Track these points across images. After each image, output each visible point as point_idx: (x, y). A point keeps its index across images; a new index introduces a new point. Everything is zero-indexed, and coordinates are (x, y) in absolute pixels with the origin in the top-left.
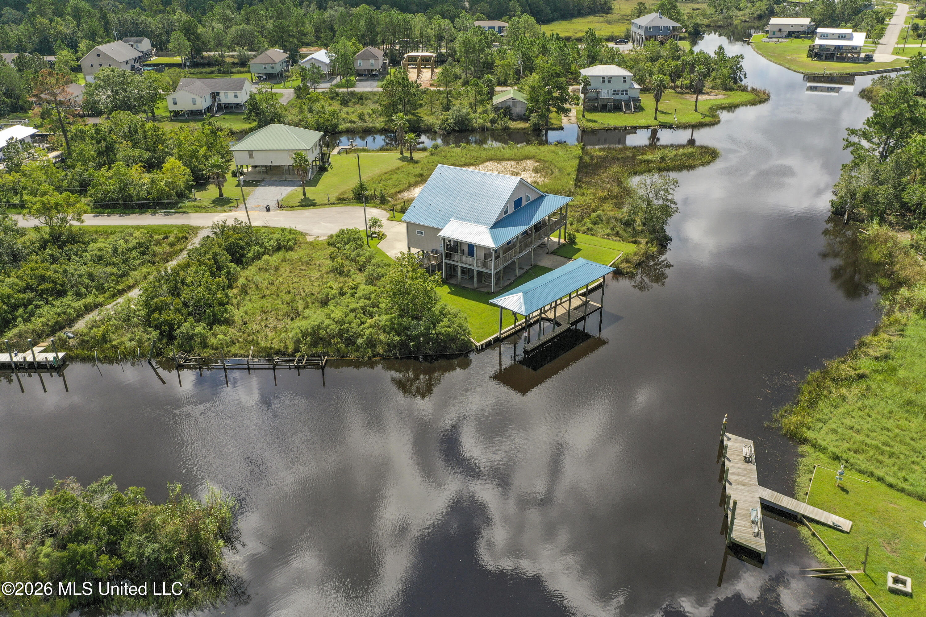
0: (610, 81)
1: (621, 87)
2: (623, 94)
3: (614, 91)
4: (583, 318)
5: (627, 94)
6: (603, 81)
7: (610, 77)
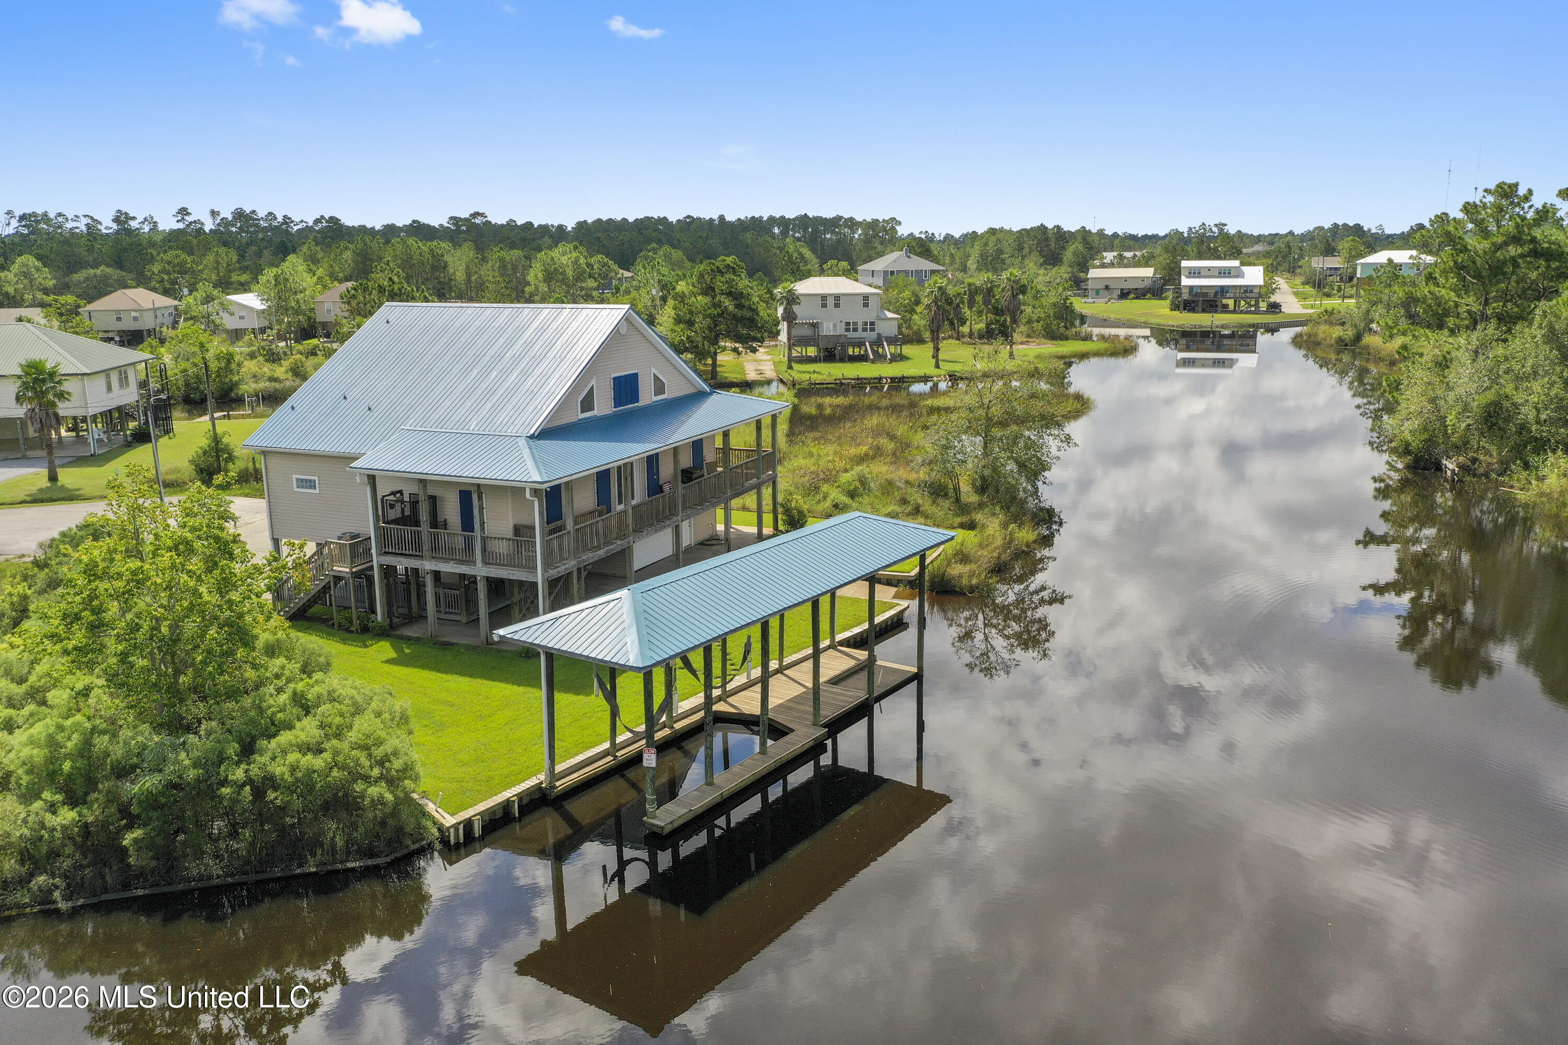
0: (837, 305)
1: (861, 316)
2: (865, 330)
3: (848, 324)
4: (863, 710)
5: (872, 330)
6: (824, 306)
7: (837, 297)
